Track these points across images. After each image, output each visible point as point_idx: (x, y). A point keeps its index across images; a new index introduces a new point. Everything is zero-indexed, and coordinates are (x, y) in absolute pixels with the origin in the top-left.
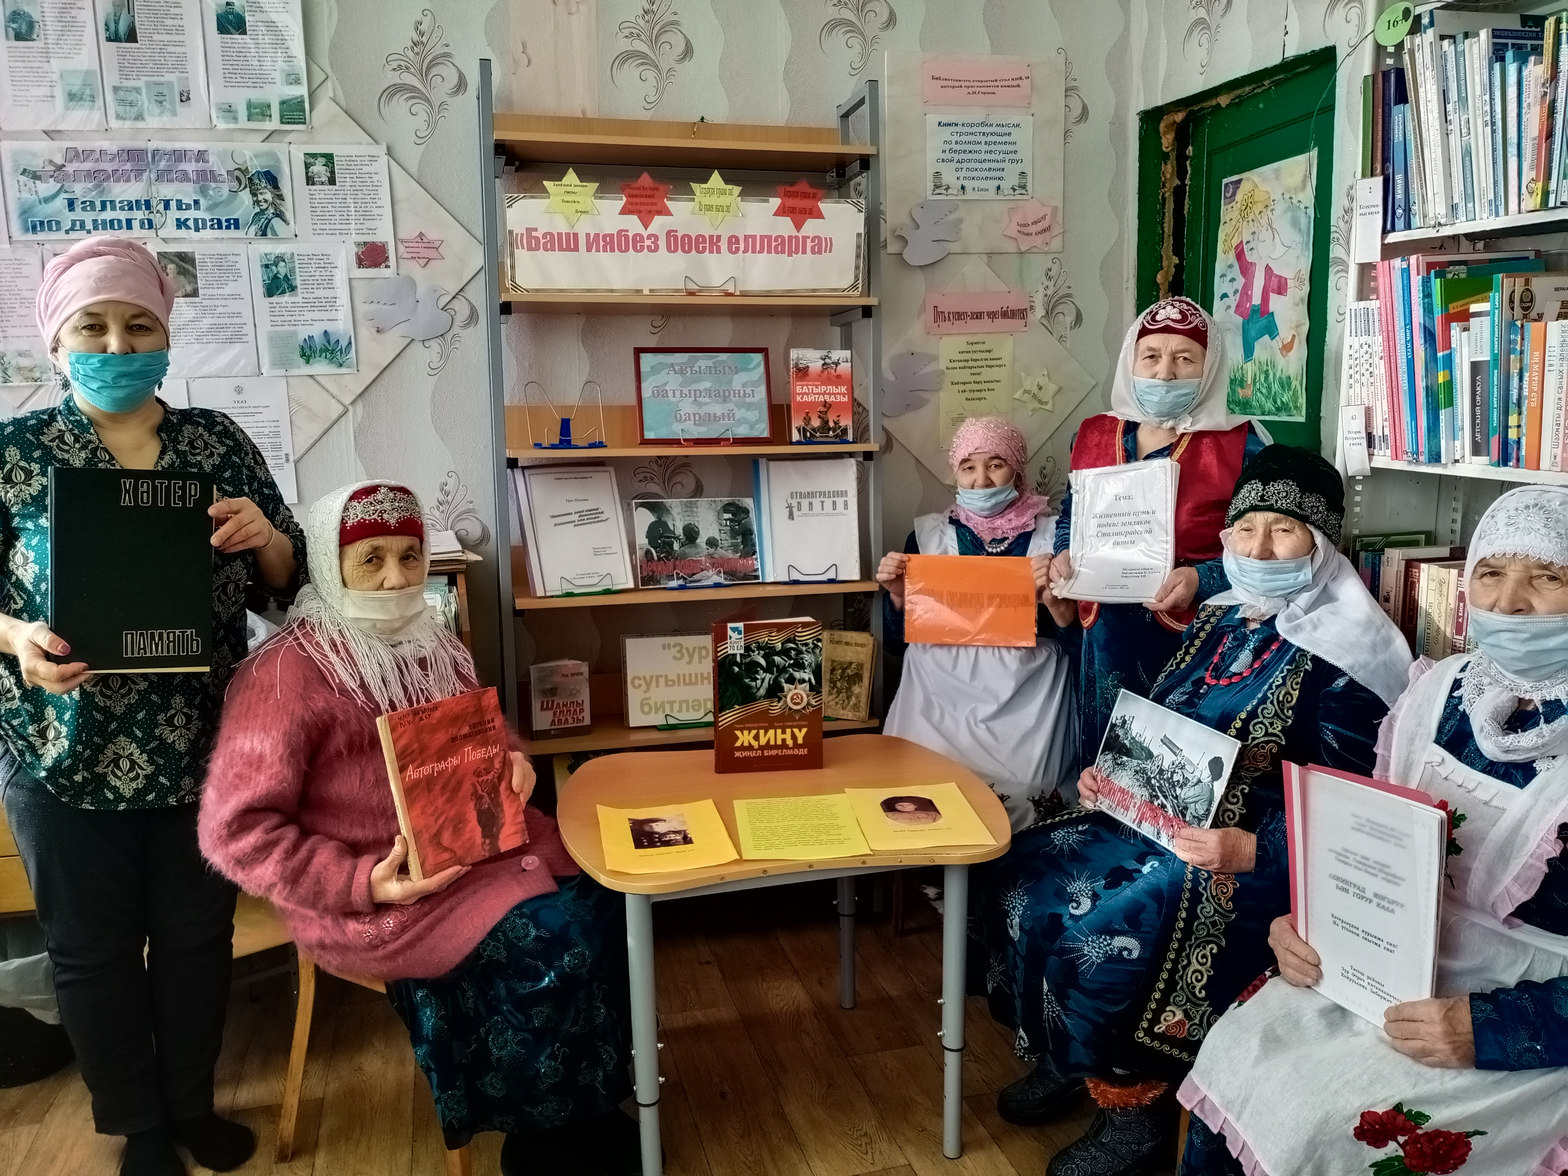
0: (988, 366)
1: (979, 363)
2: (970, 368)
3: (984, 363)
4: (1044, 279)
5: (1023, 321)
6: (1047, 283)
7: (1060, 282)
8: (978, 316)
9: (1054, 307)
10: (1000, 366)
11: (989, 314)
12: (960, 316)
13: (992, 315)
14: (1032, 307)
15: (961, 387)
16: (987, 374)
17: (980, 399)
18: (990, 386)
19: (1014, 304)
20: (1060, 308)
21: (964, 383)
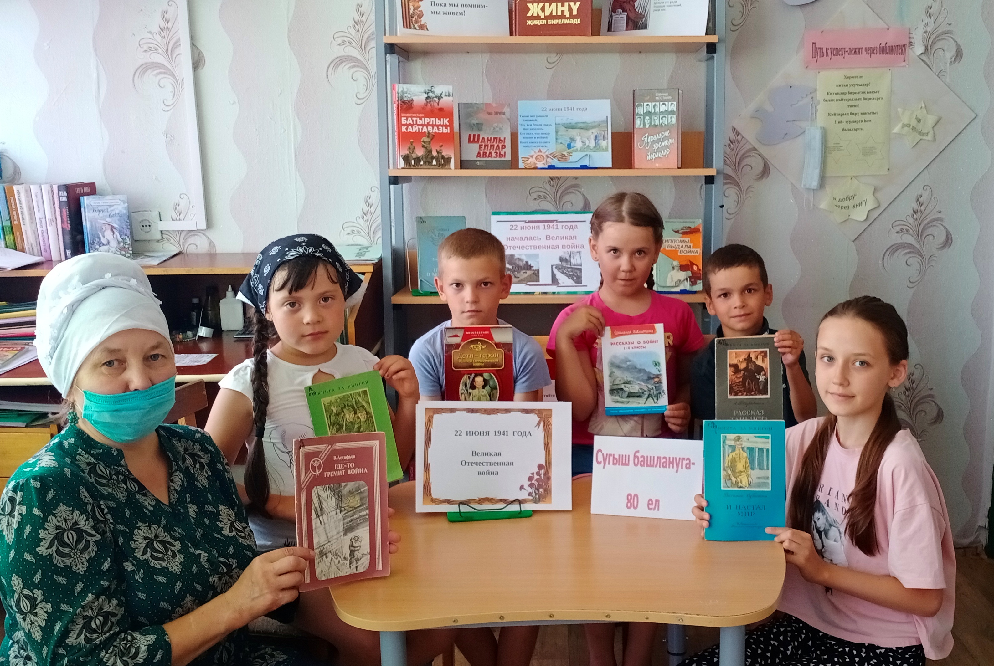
0: (864, 99)
1: (856, 96)
2: (848, 100)
3: (861, 96)
4: (924, 16)
5: (902, 57)
6: (927, 20)
7: (940, 19)
8: (856, 51)
9: (933, 43)
10: (877, 99)
11: (867, 50)
12: (838, 52)
13: (871, 51)
14: (910, 43)
15: (839, 118)
16: (863, 106)
17: (856, 130)
18: (867, 117)
19: (891, 40)
20: (939, 45)
21: (841, 115)
